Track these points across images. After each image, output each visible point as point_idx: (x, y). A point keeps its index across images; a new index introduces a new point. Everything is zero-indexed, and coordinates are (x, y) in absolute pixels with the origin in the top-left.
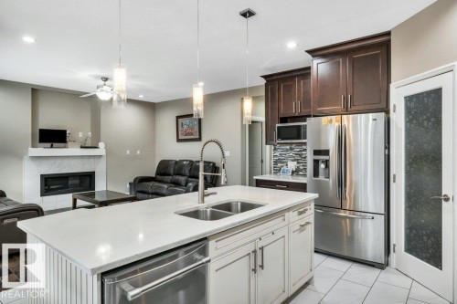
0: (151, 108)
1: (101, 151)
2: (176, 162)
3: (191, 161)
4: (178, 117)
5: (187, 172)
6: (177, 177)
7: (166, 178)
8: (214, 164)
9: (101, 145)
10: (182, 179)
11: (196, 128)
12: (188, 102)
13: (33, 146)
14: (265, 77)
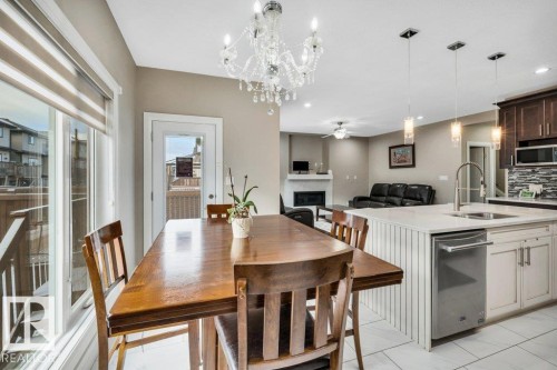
0: (365, 142)
1: (330, 176)
2: (390, 186)
3: (405, 185)
4: (390, 148)
5: (402, 194)
6: (392, 198)
7: (381, 198)
8: (430, 187)
9: (330, 172)
10: (396, 200)
11: (410, 156)
12: (400, 133)
13: (290, 173)
14: (499, 104)
